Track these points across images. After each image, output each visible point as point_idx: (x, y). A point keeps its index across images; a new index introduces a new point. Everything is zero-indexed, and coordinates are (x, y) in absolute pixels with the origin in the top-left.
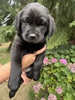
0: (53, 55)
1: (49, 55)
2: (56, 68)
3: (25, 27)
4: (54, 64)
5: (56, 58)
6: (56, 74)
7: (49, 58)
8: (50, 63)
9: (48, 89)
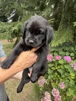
0: (58, 52)
1: (53, 52)
2: (60, 64)
3: (28, 34)
4: (58, 61)
5: (61, 55)
6: (60, 71)
7: (53, 55)
8: (54, 60)
9: (52, 84)
